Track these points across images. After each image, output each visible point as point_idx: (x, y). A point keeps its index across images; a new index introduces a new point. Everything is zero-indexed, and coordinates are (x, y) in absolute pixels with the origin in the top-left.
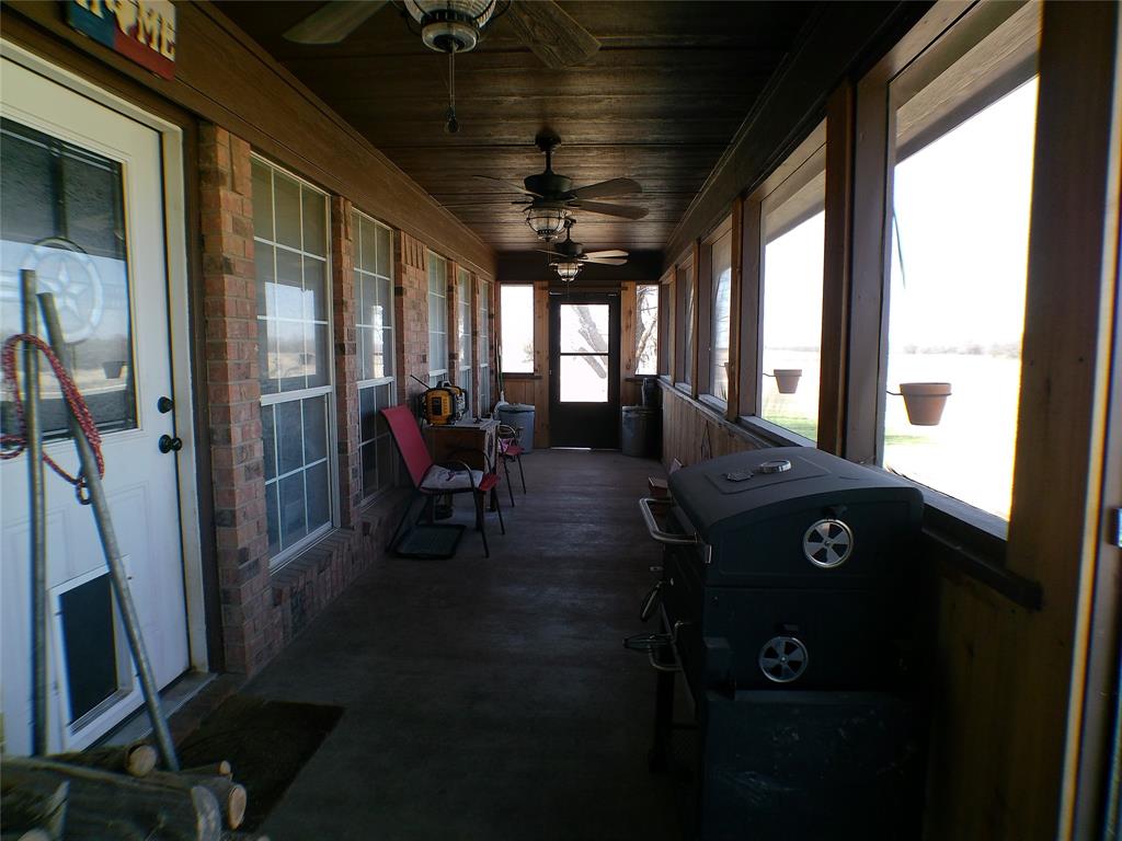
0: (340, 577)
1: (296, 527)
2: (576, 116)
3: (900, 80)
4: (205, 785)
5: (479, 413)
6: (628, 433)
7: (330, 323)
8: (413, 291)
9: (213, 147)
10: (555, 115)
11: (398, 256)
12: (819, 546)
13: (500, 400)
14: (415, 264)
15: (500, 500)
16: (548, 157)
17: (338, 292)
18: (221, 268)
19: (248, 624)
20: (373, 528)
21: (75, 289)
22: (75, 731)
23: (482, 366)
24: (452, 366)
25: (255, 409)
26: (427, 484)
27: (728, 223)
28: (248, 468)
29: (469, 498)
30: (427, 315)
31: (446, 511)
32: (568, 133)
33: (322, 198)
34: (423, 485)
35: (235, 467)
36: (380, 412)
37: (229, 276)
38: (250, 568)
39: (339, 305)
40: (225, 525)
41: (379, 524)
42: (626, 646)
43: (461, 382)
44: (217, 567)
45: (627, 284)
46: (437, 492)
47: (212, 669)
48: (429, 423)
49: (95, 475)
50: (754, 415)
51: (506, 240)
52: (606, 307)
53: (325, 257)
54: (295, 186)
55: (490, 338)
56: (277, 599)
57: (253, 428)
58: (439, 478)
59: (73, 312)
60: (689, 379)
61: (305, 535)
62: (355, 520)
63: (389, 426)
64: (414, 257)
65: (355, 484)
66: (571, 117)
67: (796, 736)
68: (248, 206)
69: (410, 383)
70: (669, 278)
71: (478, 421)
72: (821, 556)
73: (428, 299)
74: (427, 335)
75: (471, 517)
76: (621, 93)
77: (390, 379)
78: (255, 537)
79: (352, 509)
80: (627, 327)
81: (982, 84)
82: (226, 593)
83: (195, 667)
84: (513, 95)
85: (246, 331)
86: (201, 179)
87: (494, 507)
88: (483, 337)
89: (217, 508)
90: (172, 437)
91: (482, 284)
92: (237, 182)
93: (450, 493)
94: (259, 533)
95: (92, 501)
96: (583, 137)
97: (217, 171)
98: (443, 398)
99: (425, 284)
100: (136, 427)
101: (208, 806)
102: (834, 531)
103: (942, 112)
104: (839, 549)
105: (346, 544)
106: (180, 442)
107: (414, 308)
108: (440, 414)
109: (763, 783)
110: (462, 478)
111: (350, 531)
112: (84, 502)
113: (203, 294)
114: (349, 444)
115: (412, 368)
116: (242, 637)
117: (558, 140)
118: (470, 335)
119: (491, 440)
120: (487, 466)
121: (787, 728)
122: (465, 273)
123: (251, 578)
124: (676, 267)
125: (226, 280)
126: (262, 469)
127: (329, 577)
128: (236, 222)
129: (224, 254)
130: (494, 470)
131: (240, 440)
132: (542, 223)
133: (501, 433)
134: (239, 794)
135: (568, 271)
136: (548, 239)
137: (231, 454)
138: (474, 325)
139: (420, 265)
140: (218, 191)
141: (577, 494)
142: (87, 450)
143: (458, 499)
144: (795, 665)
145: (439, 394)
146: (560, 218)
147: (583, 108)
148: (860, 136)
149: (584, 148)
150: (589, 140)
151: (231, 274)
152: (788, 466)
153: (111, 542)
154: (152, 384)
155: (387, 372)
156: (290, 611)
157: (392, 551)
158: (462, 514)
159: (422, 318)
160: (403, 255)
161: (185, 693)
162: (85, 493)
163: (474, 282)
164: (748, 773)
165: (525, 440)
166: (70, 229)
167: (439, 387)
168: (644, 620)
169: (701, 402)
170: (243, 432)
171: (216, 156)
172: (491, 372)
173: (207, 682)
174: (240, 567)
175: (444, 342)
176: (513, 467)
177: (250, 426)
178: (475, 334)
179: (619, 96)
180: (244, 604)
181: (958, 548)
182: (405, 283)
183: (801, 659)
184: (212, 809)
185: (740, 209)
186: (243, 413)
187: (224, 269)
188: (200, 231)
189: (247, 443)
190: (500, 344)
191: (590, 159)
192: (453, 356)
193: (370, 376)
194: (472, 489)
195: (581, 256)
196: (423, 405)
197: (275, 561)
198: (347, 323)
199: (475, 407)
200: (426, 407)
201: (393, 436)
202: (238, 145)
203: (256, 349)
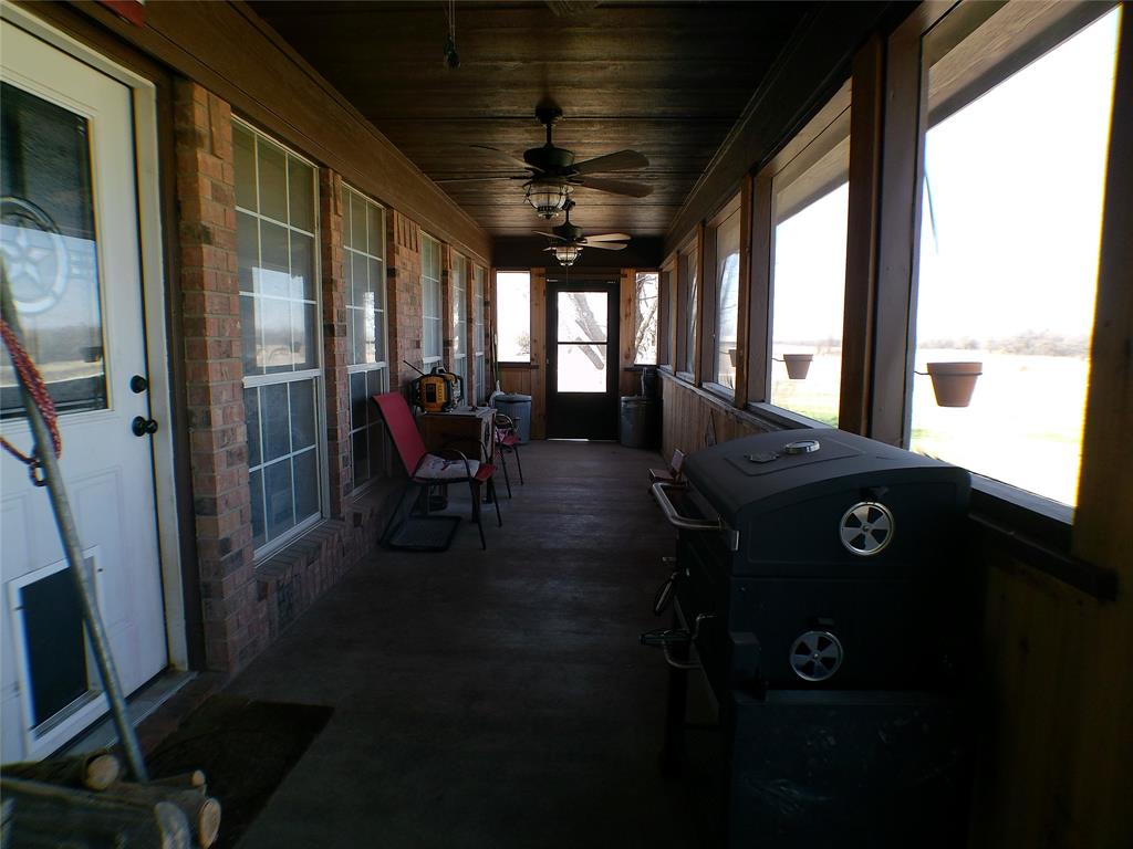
0: (330, 569)
1: (283, 519)
2: (579, 85)
3: (935, 33)
4: (173, 801)
5: (475, 403)
6: (627, 424)
7: (319, 303)
8: (406, 273)
9: (190, 105)
10: (556, 83)
11: (390, 236)
12: (857, 531)
13: (495, 389)
14: (408, 245)
15: (497, 492)
16: (549, 131)
17: (327, 269)
18: (199, 238)
19: (230, 620)
20: (365, 520)
21: (36, 254)
22: (40, 735)
23: (478, 354)
24: (446, 353)
25: (237, 390)
26: (420, 473)
27: (736, 202)
28: (230, 454)
29: (465, 488)
30: (420, 300)
31: (441, 503)
32: (571, 104)
33: (310, 170)
34: (418, 474)
35: (215, 452)
36: (372, 399)
37: (208, 246)
38: (232, 560)
39: (328, 283)
40: (205, 514)
41: (371, 516)
42: (643, 642)
43: (456, 369)
44: (197, 558)
45: (627, 271)
46: (431, 482)
47: (192, 667)
48: (423, 411)
49: (50, 453)
50: (763, 401)
51: (502, 224)
52: (605, 295)
53: (313, 232)
54: (280, 156)
55: (486, 326)
56: (263, 592)
57: (235, 410)
58: (433, 468)
59: (32, 279)
60: (690, 367)
61: (291, 525)
62: (345, 510)
63: (381, 412)
64: (408, 238)
65: (346, 472)
66: (574, 86)
67: (832, 741)
68: (229, 173)
69: (402, 368)
70: (670, 264)
71: (474, 409)
72: (859, 542)
73: (422, 281)
74: (421, 320)
75: (467, 508)
76: (628, 59)
77: (383, 364)
78: (238, 527)
79: (342, 498)
80: (626, 316)
81: (1018, 43)
82: (207, 586)
83: (174, 666)
84: (512, 60)
85: (227, 308)
86: (176, 140)
87: (491, 498)
88: (478, 325)
89: (196, 496)
90: (146, 418)
91: (477, 269)
92: (217, 145)
93: (444, 483)
94: (242, 523)
95: (46, 482)
96: (586, 108)
97: (194, 132)
98: (438, 384)
99: (419, 267)
100: (106, 407)
101: (175, 825)
102: (874, 515)
103: (972, 76)
104: (879, 535)
105: (336, 535)
106: (156, 424)
107: (408, 291)
108: (435, 401)
109: (795, 792)
110: (458, 468)
111: (341, 522)
112: (38, 484)
113: (180, 264)
114: (339, 431)
115: (405, 354)
116: (225, 634)
117: (559, 112)
118: (465, 322)
119: (487, 430)
120: (483, 456)
121: (823, 732)
122: (459, 258)
123: (233, 570)
124: (678, 252)
125: (204, 250)
126: (245, 455)
127: (318, 569)
128: (215, 188)
129: (203, 223)
130: (490, 460)
131: (221, 423)
132: (542, 200)
133: (498, 422)
134: (212, 809)
135: (567, 256)
136: (548, 217)
137: (212, 438)
138: (469, 313)
139: (414, 246)
140: (196, 154)
141: (573, 485)
142: (41, 425)
143: (453, 489)
144: (828, 662)
145: (433, 380)
146: (561, 194)
147: (586, 76)
148: (890, 95)
149: (586, 122)
150: (591, 112)
151: (210, 243)
152: (817, 446)
153: (69, 527)
154: (124, 362)
155: (379, 357)
156: (276, 604)
157: (385, 543)
158: (458, 504)
159: (415, 302)
160: (396, 235)
161: (162, 692)
162: (40, 475)
163: (469, 268)
164: (780, 781)
165: (522, 430)
166: (29, 188)
167: (433, 373)
168: (658, 614)
169: (705, 390)
170: (223, 414)
171: (193, 116)
172: (487, 361)
173: (187, 681)
174: (222, 559)
175: (438, 326)
176: (510, 458)
177: (232, 408)
178: (470, 321)
179: (625, 62)
180: (226, 598)
181: (1012, 533)
182: (398, 264)
183: (835, 655)
184: (179, 828)
185: (750, 187)
186: (224, 393)
187: (203, 238)
188: (176, 196)
189: (229, 426)
190: (496, 332)
191: (592, 135)
192: (447, 343)
193: (362, 360)
194: (468, 479)
195: (580, 240)
196: (416, 392)
197: (260, 553)
198: (337, 303)
199: (470, 397)
200: (420, 394)
201: (386, 424)
202: (217, 104)
203: (238, 326)
